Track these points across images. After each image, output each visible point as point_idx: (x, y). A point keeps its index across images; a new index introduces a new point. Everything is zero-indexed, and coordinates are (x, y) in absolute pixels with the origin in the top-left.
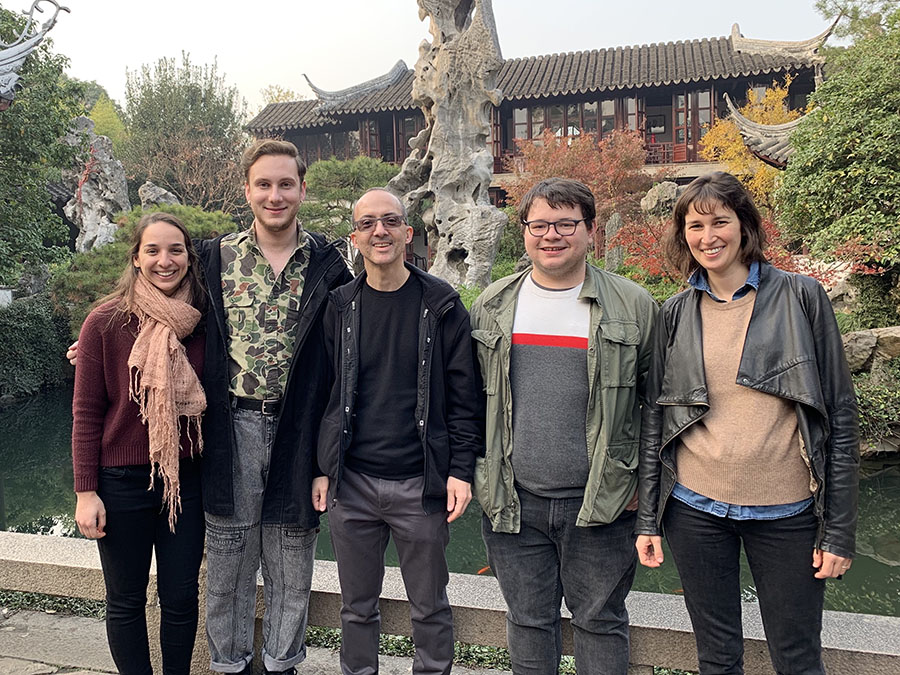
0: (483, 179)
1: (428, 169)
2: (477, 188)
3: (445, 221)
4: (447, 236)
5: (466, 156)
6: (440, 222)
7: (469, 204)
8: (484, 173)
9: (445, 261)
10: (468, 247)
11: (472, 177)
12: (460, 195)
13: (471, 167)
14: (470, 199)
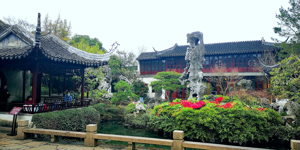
0: (201, 78)
1: (188, 75)
2: (200, 80)
3: (192, 87)
4: (193, 91)
5: (197, 73)
6: (191, 88)
7: (198, 84)
8: (201, 77)
9: (192, 96)
10: (197, 93)
11: (198, 78)
12: (196, 81)
13: (198, 76)
14: (198, 83)
